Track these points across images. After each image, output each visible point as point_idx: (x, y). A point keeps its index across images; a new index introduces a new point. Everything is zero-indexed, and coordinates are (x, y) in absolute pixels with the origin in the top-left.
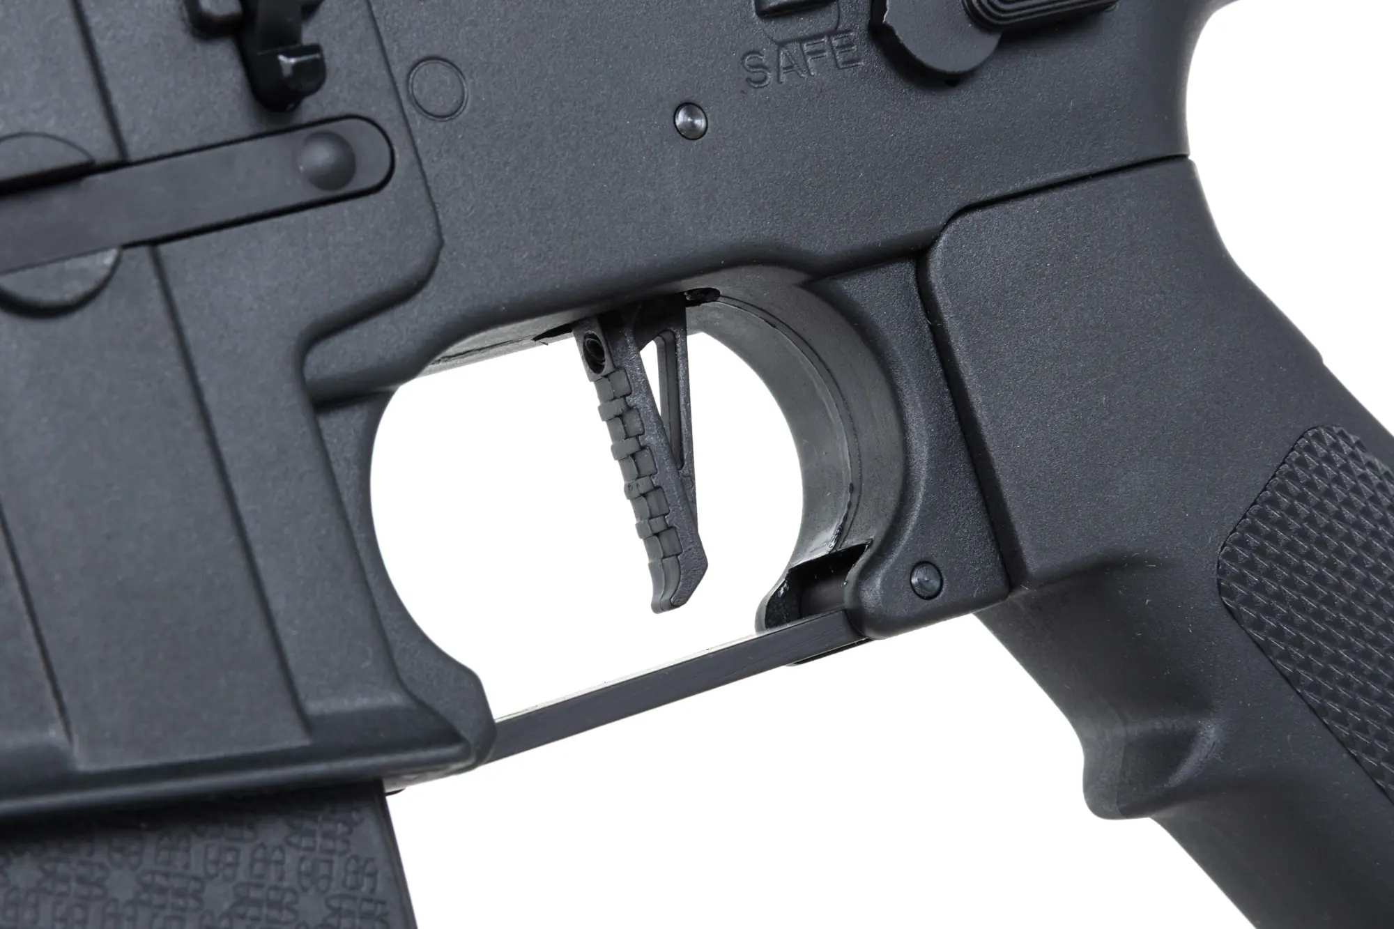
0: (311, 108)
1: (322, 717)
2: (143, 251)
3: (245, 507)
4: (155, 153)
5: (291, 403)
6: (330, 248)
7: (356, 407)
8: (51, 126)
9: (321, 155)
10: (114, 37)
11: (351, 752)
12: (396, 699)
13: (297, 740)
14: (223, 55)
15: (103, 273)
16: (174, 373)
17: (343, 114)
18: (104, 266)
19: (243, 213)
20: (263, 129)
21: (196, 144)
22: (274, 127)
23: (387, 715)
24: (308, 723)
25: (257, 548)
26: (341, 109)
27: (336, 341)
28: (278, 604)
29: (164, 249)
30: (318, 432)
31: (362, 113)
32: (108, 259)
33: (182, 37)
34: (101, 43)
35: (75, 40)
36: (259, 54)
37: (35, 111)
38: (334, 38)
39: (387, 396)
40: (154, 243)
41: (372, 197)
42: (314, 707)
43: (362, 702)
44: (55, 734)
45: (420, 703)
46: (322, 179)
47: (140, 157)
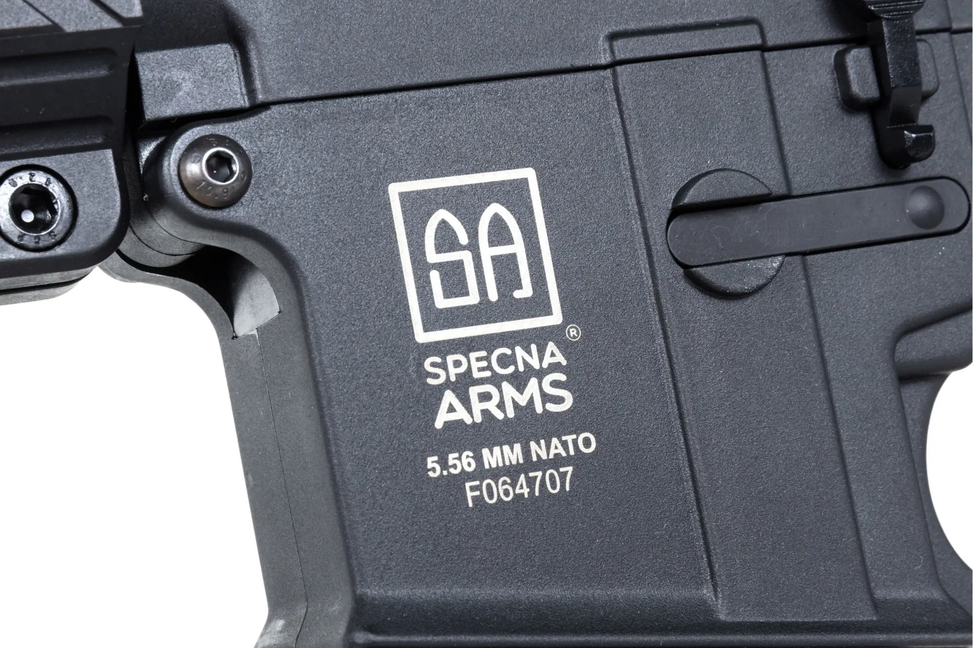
0: (917, 170)
1: (885, 601)
2: (797, 259)
3: (847, 447)
4: (810, 191)
5: (885, 376)
6: (921, 270)
7: (923, 383)
8: (743, 165)
9: (920, 203)
10: (790, 106)
11: (904, 629)
12: (936, 594)
13: (869, 616)
14: (861, 124)
15: (772, 273)
16: (809, 348)
17: (939, 175)
18: (773, 268)
19: (865, 239)
20: (883, 180)
21: (837, 187)
22: (891, 180)
23: (928, 605)
24: (876, 605)
25: (852, 477)
26: (938, 171)
27: (917, 336)
28: (862, 518)
29: (809, 258)
30: (900, 400)
31: (951, 175)
32: (776, 263)
33: (835, 110)
34: (781, 109)
35: (765, 106)
36: (888, 127)
37: (734, 154)
38: (938, 120)
39: (944, 378)
40: (804, 254)
41: (953, 236)
42: (880, 593)
43: (912, 594)
44: (707, 592)
45: (951, 599)
46: (919, 220)
47: (800, 193)
